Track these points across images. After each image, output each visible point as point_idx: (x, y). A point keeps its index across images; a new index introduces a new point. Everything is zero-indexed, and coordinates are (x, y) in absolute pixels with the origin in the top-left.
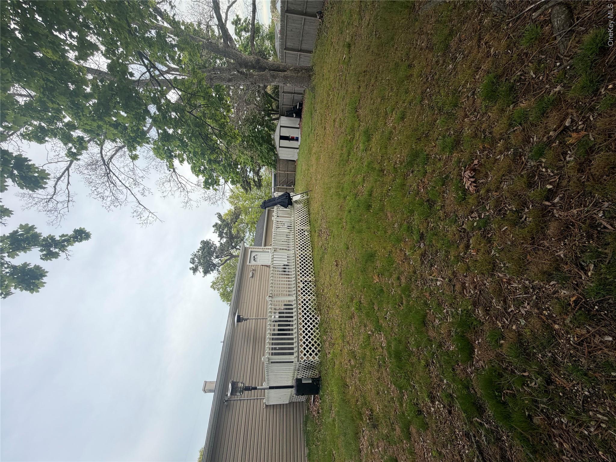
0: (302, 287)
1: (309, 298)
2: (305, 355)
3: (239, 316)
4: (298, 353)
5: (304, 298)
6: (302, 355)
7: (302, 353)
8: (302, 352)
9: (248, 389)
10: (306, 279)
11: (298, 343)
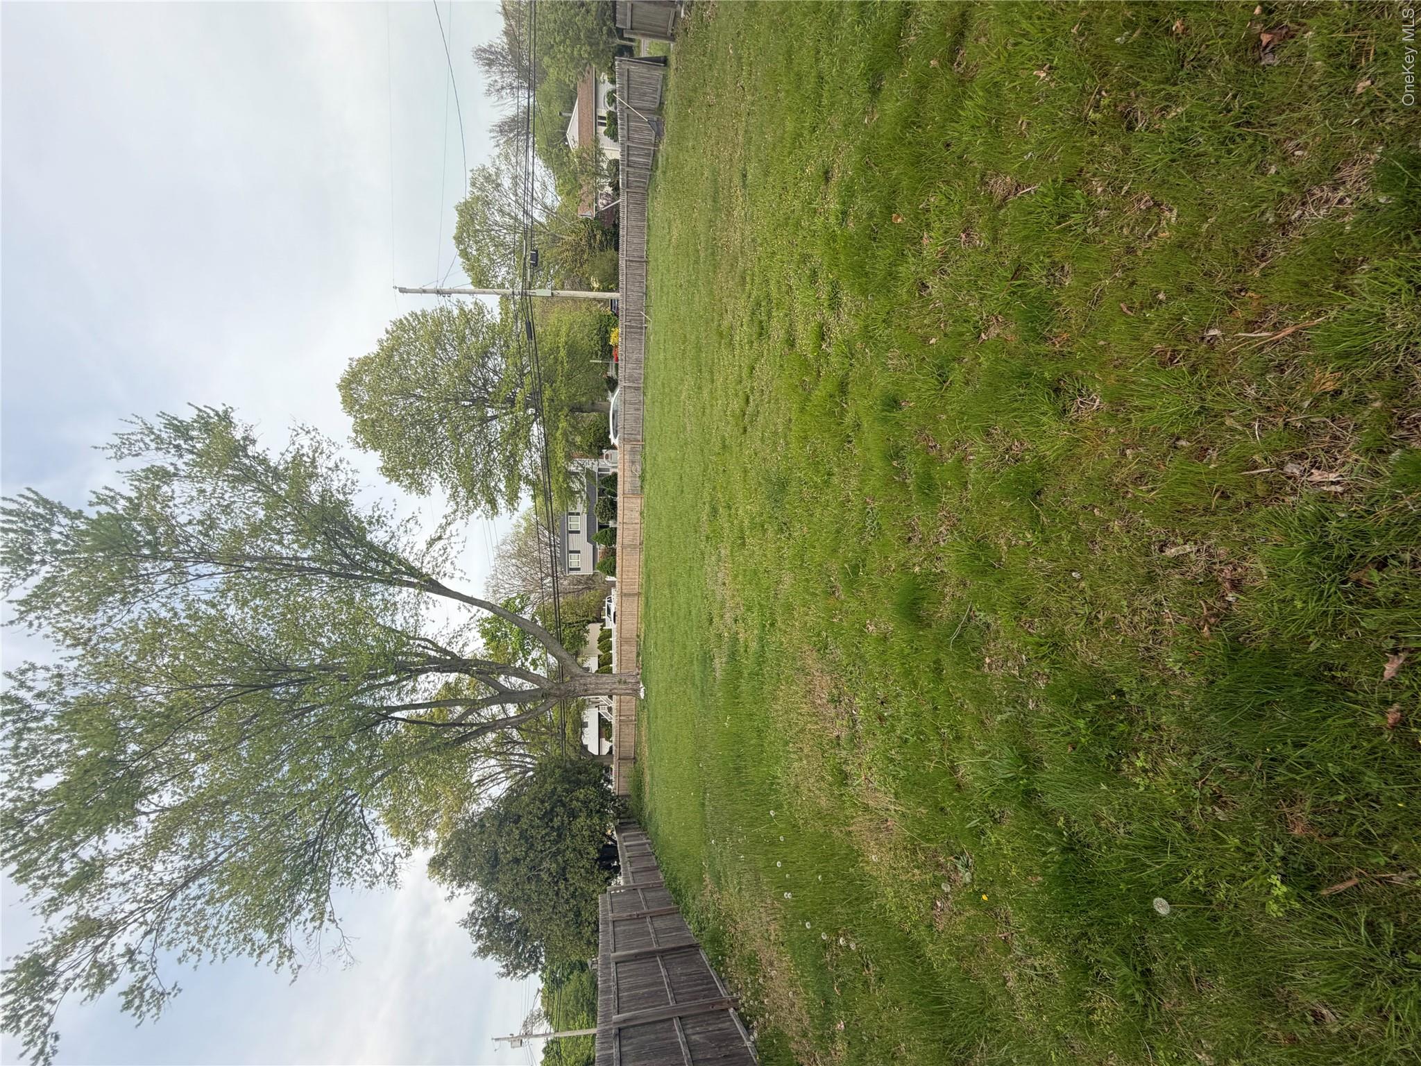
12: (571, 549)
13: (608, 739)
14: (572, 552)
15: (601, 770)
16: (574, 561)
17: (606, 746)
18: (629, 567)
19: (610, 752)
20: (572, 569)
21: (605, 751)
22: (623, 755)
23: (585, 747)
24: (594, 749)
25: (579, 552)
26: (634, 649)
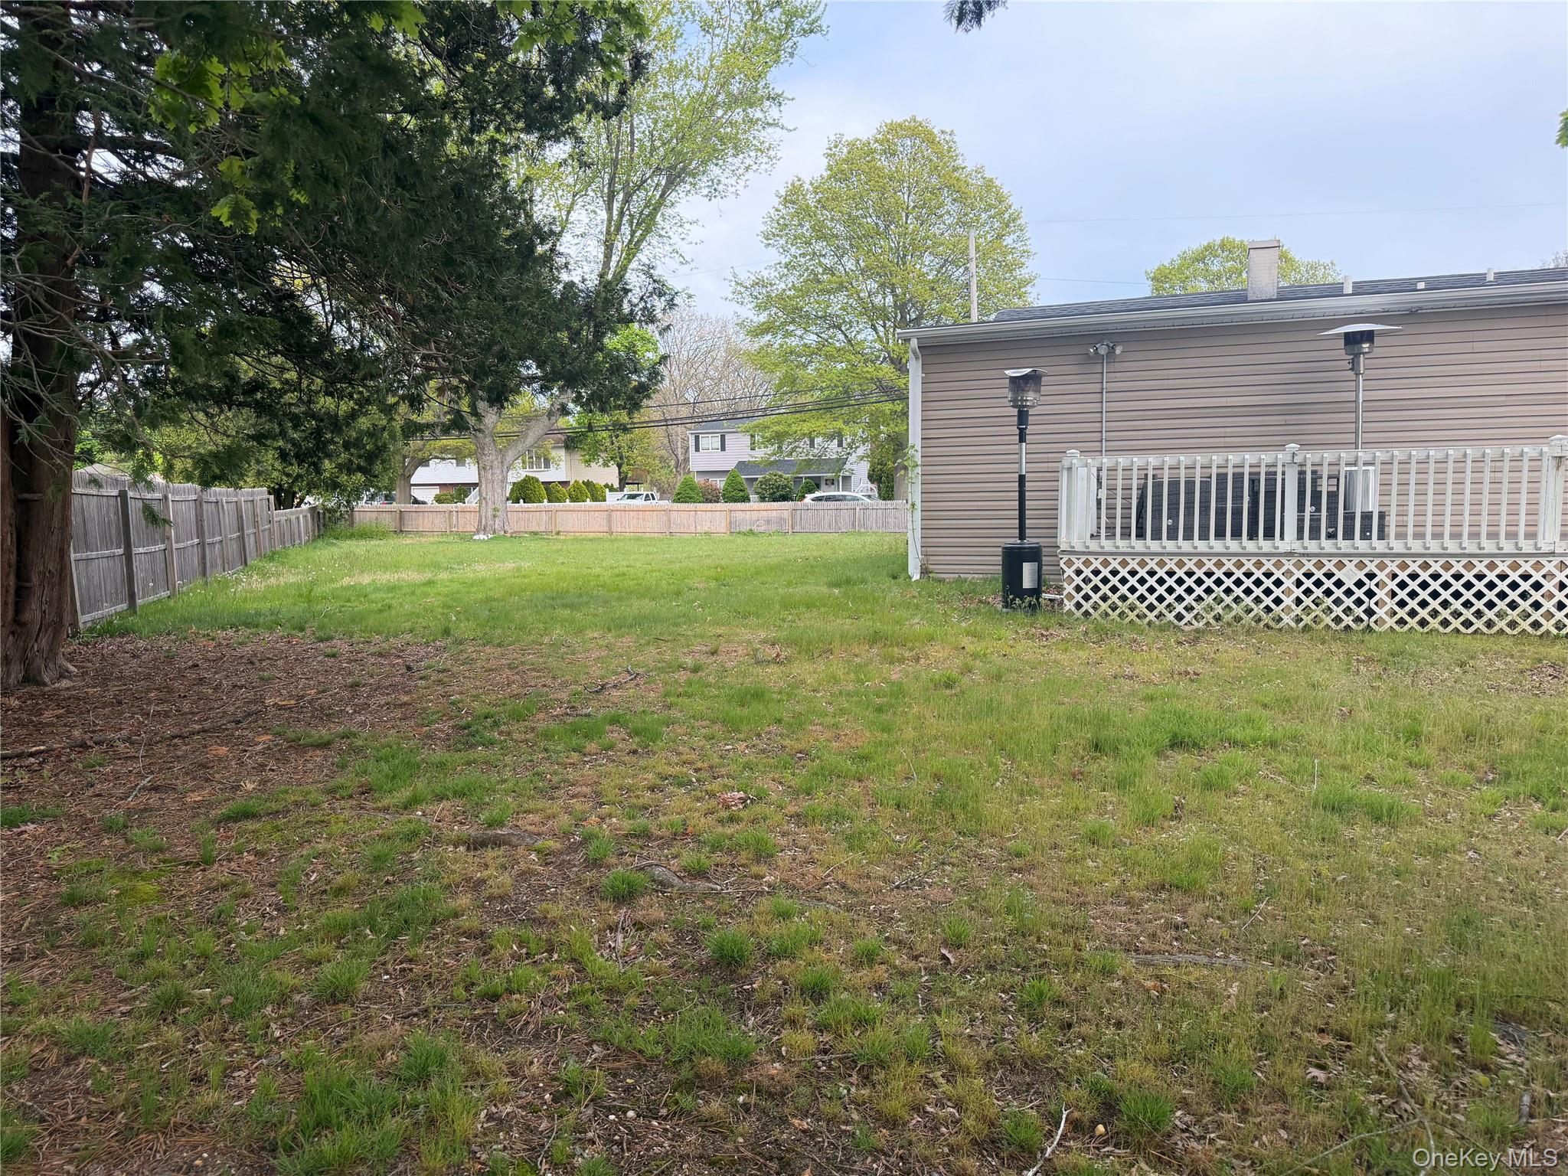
0: (1339, 575)
1: (1288, 601)
2: (1079, 572)
3: (1369, 336)
4: (1083, 553)
5: (1289, 583)
6: (1078, 564)
7: (1084, 563)
8: (1087, 563)
9: (1023, 417)
10: (1381, 594)
11: (1111, 554)
12: (727, 437)
13: (439, 500)
14: (723, 438)
15: (386, 488)
16: (710, 442)
17: (427, 495)
18: (644, 520)
19: (416, 502)
20: (697, 438)
21: (417, 493)
22: (406, 516)
23: (424, 462)
24: (420, 475)
25: (723, 448)
26: (542, 529)
